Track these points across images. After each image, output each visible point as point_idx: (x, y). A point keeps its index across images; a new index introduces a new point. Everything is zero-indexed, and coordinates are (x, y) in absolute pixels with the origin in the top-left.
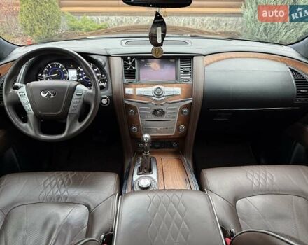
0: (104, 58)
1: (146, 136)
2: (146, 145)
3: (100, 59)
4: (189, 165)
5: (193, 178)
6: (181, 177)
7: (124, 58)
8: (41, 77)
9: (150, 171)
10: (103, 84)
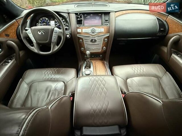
0: (67, 14)
1: (88, 52)
2: (88, 56)
3: (65, 15)
4: (107, 65)
5: (109, 70)
6: (104, 70)
7: (76, 14)
8: (38, 25)
9: (90, 67)
10: (67, 27)
